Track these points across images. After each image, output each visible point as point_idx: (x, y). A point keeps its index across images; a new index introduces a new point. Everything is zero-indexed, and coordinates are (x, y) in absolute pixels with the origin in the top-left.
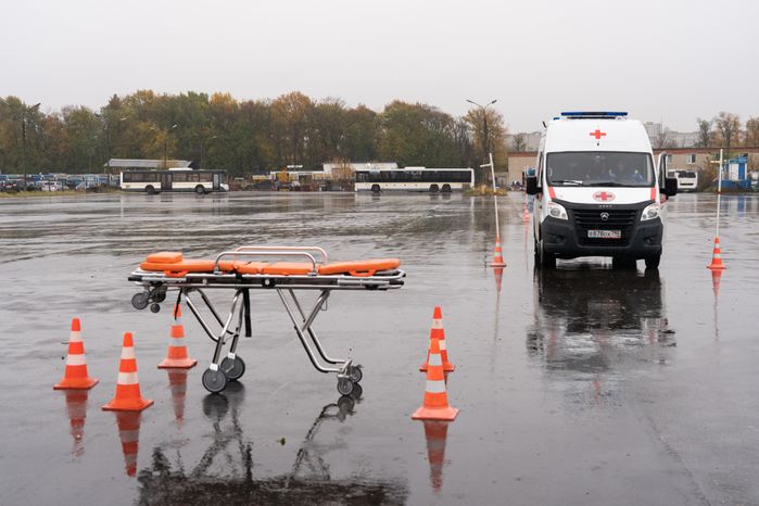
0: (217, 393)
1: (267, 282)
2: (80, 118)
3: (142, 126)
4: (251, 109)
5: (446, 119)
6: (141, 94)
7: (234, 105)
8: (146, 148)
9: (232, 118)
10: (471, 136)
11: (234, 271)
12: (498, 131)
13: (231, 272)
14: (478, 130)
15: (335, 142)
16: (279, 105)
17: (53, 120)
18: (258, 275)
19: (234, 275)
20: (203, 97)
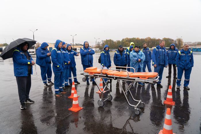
0: (102, 107)
1: (115, 78)
2: (119, 42)
3: (126, 42)
4: (142, 40)
5: (173, 40)
6: (127, 38)
7: (139, 39)
8: (127, 45)
9: (139, 41)
10: (177, 43)
11: (106, 74)
12: (182, 42)
13: (105, 74)
14: (178, 42)
15: (154, 44)
16: (146, 39)
17: (115, 42)
18: (112, 76)
19: (106, 75)
20: (135, 38)
